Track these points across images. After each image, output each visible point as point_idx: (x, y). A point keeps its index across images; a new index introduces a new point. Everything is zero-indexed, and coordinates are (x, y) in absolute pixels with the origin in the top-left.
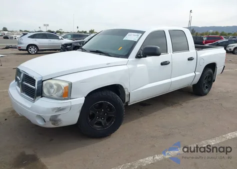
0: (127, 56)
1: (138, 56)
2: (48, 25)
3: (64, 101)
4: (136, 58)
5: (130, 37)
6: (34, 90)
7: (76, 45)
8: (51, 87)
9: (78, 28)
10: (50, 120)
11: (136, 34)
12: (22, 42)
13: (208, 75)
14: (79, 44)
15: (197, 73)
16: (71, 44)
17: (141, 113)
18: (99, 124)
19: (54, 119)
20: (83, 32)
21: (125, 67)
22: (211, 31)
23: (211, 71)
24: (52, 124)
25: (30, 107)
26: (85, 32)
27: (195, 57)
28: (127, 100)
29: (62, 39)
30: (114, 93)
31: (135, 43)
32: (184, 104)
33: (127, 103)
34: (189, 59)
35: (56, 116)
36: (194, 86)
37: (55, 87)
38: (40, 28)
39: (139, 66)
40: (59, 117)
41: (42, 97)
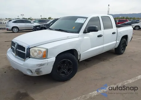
0: (78, 32)
1: (85, 32)
2: (23, 15)
3: (43, 60)
4: (84, 33)
5: (79, 21)
6: (24, 54)
7: (42, 26)
8: (35, 51)
9: (41, 16)
10: (36, 71)
11: (82, 19)
12: (9, 25)
13: (123, 42)
14: (44, 26)
15: (117, 41)
16: (39, 26)
17: (87, 66)
18: (63, 73)
19: (38, 71)
20: (44, 18)
21: (77, 39)
22: (120, 17)
23: (125, 40)
24: (37, 74)
25: (22, 64)
26: (46, 19)
27: (116, 32)
28: (79, 58)
29: (33, 23)
30: (71, 54)
31: (82, 24)
32: (111, 60)
33: (79, 60)
34: (113, 33)
35: (39, 69)
36: (115, 49)
37: (38, 52)
38: (18, 16)
39: (85, 38)
40: (41, 70)
41: (29, 58)
